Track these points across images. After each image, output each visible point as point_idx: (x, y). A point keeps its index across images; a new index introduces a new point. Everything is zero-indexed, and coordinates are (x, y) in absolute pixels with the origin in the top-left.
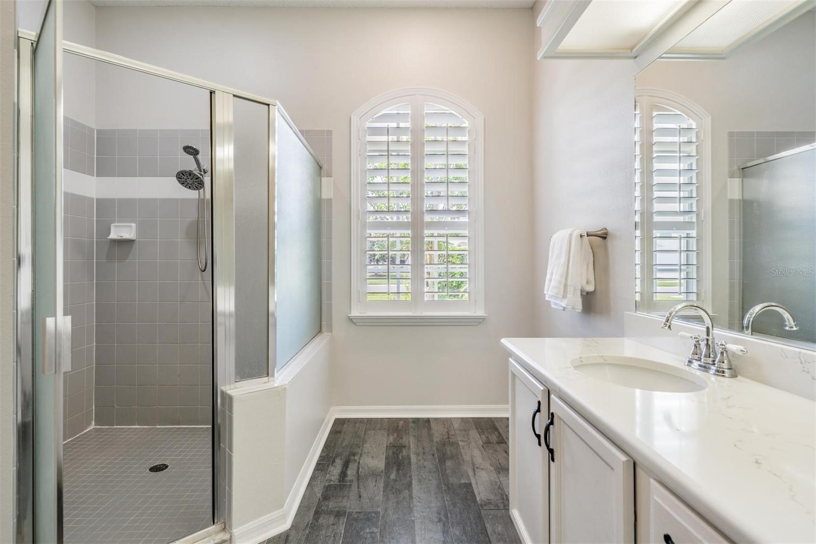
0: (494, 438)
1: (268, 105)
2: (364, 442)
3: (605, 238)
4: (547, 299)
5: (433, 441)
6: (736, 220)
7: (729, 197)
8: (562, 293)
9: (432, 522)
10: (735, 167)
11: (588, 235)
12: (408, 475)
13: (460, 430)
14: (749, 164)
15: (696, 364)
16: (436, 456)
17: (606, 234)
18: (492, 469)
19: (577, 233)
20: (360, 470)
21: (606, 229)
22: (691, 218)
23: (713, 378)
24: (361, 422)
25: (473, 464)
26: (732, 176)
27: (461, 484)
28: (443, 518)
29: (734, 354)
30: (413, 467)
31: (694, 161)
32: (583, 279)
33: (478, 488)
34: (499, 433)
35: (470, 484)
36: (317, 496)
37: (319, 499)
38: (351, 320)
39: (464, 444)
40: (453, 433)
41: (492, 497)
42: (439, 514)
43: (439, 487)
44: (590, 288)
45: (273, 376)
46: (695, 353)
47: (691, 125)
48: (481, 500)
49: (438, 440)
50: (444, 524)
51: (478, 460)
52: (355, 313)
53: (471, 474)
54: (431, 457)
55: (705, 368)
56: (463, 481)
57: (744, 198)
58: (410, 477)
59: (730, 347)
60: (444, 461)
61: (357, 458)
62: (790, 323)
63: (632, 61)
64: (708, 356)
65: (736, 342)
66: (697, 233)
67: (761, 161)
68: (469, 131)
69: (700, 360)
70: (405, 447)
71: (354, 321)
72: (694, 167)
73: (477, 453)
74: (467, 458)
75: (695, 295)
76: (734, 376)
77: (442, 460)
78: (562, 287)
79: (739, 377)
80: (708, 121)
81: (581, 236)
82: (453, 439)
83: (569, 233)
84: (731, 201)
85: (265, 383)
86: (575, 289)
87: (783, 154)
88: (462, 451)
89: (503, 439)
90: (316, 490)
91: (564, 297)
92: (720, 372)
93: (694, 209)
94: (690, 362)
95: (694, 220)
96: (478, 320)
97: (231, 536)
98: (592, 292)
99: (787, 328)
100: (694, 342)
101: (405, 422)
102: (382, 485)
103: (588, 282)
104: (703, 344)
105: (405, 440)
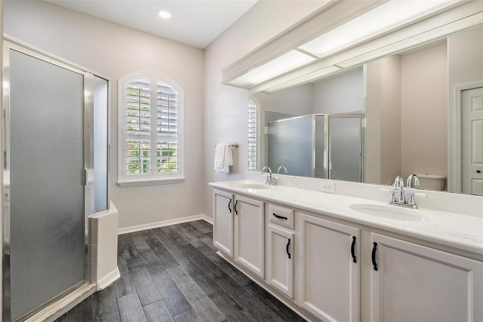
0: (192, 228)
1: (108, 81)
2: (133, 242)
3: (237, 147)
4: (215, 169)
5: (166, 235)
6: (267, 141)
7: (265, 133)
8: (222, 166)
9: (182, 257)
10: (266, 123)
11: (232, 146)
12: (163, 247)
13: (176, 229)
14: (270, 123)
15: (268, 183)
16: (171, 239)
17: (238, 146)
18: (196, 238)
19: (228, 145)
20: (139, 251)
21: (237, 144)
22: (254, 140)
23: (272, 186)
24: (125, 235)
25: (188, 238)
26: (265, 126)
27: (187, 245)
28: (186, 255)
29: (277, 179)
30: (164, 245)
31: (255, 120)
32: (229, 161)
33: (193, 244)
34: (192, 226)
35: (190, 244)
36: (125, 264)
37: (127, 265)
38: (118, 185)
39: (180, 233)
40: (173, 230)
41: (200, 245)
42: (184, 255)
43: (178, 247)
44: (232, 165)
45: (110, 209)
46: (267, 181)
47: (254, 106)
48: (197, 247)
49: (169, 234)
50: (187, 257)
51: (189, 236)
52: (120, 181)
53: (189, 241)
54: (169, 240)
55: (270, 184)
56: (187, 244)
57: (269, 133)
58: (164, 248)
59: (276, 177)
60: (176, 240)
61: (134, 248)
62: (286, 171)
63: (247, 90)
64: (270, 181)
65: (277, 176)
66: (256, 145)
67: (273, 122)
68: (178, 97)
69: (269, 182)
70: (155, 239)
71: (120, 185)
72: (256, 122)
73: (187, 234)
74: (184, 237)
75: (255, 167)
76: (276, 185)
77: (174, 239)
78: (222, 164)
79: (278, 185)
80: (259, 106)
81: (229, 146)
82: (175, 232)
83: (224, 145)
84: (265, 134)
85: (106, 212)
86: (227, 165)
87: (279, 121)
88: (181, 235)
89: (195, 228)
90: (122, 262)
91: (223, 168)
92: (274, 184)
93: (255, 137)
94: (266, 183)
95: (255, 140)
96: (181, 181)
97: (97, 284)
98: (232, 166)
99: (286, 172)
100: (267, 177)
101: (148, 231)
102: (153, 253)
103: (231, 162)
104: (269, 178)
105: (153, 237)
